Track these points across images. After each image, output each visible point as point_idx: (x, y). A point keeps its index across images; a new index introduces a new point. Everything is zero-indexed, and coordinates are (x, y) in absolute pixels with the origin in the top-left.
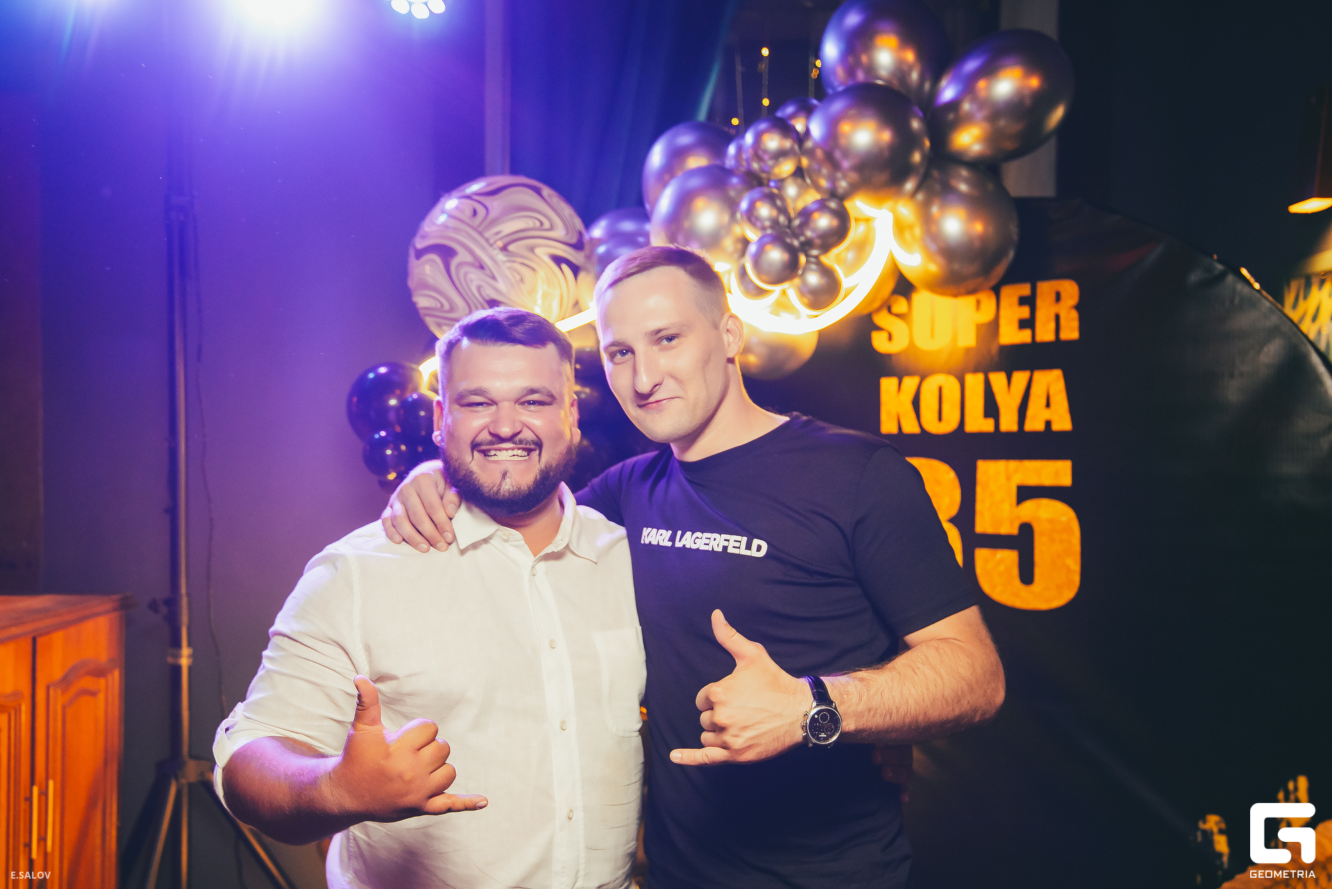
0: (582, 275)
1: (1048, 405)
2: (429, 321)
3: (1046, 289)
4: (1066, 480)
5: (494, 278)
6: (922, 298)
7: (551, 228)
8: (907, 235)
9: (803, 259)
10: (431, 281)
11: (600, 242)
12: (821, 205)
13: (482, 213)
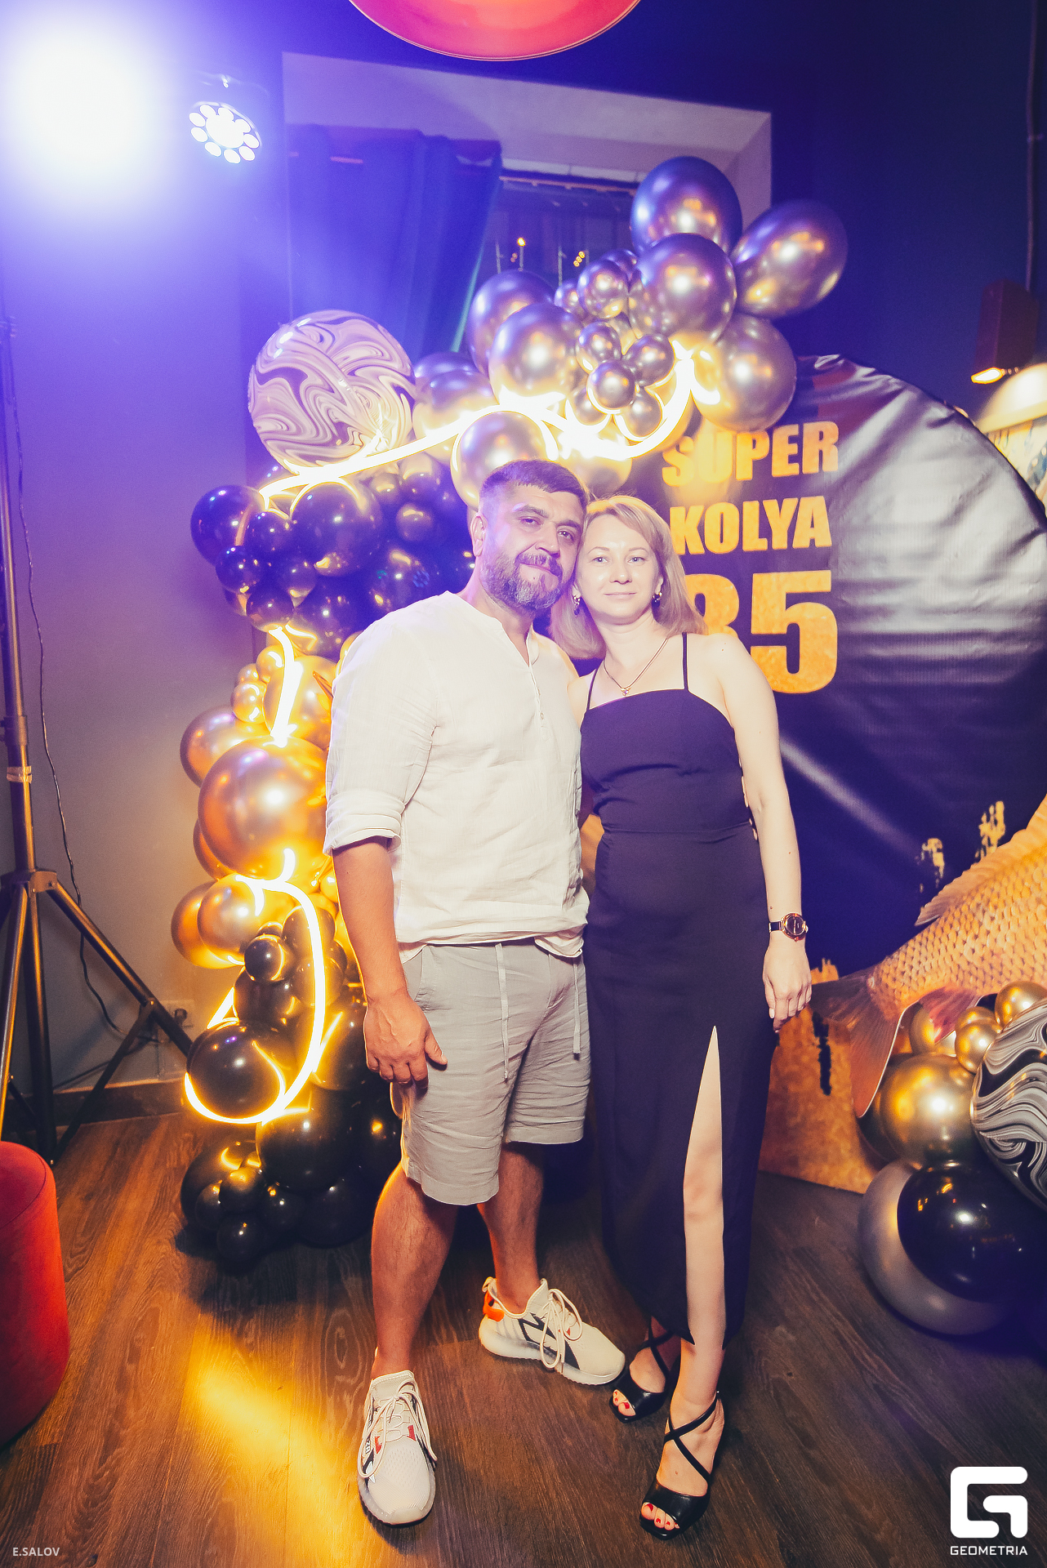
0: (418, 407)
1: (812, 526)
2: (272, 447)
3: (811, 429)
4: (827, 587)
5: (343, 401)
6: (707, 435)
7: (391, 360)
8: (708, 376)
9: (637, 388)
12: (649, 341)
13: (328, 338)
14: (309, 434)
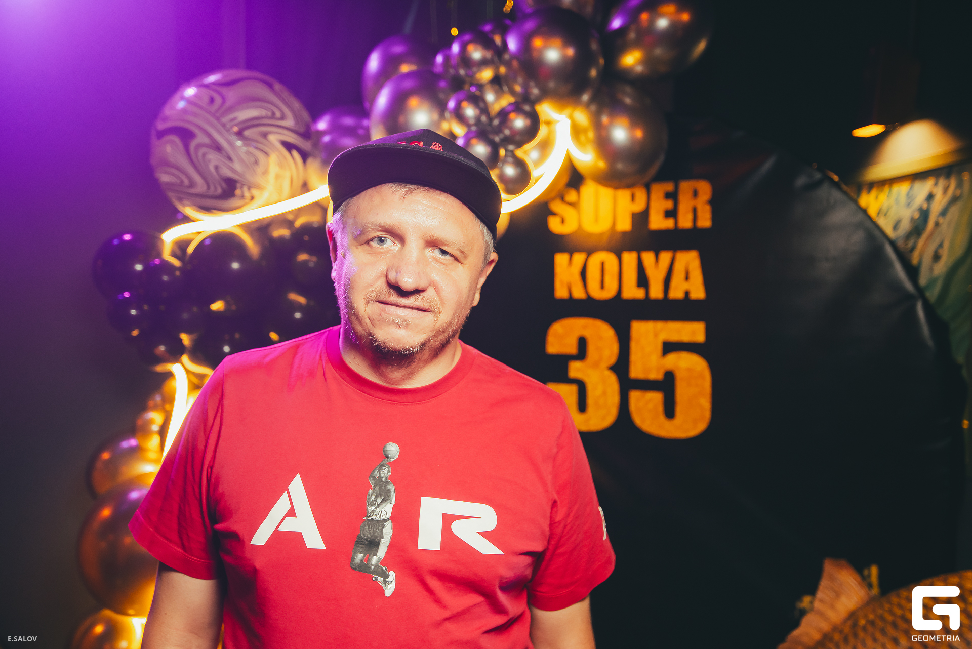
0: (310, 161)
1: (687, 278)
2: (171, 195)
3: (686, 187)
4: (701, 338)
5: (230, 159)
6: (589, 190)
7: (283, 118)
8: (583, 138)
9: (502, 152)
10: (172, 160)
11: (324, 133)
12: (517, 108)
13: (218, 100)
14: (201, 187)
